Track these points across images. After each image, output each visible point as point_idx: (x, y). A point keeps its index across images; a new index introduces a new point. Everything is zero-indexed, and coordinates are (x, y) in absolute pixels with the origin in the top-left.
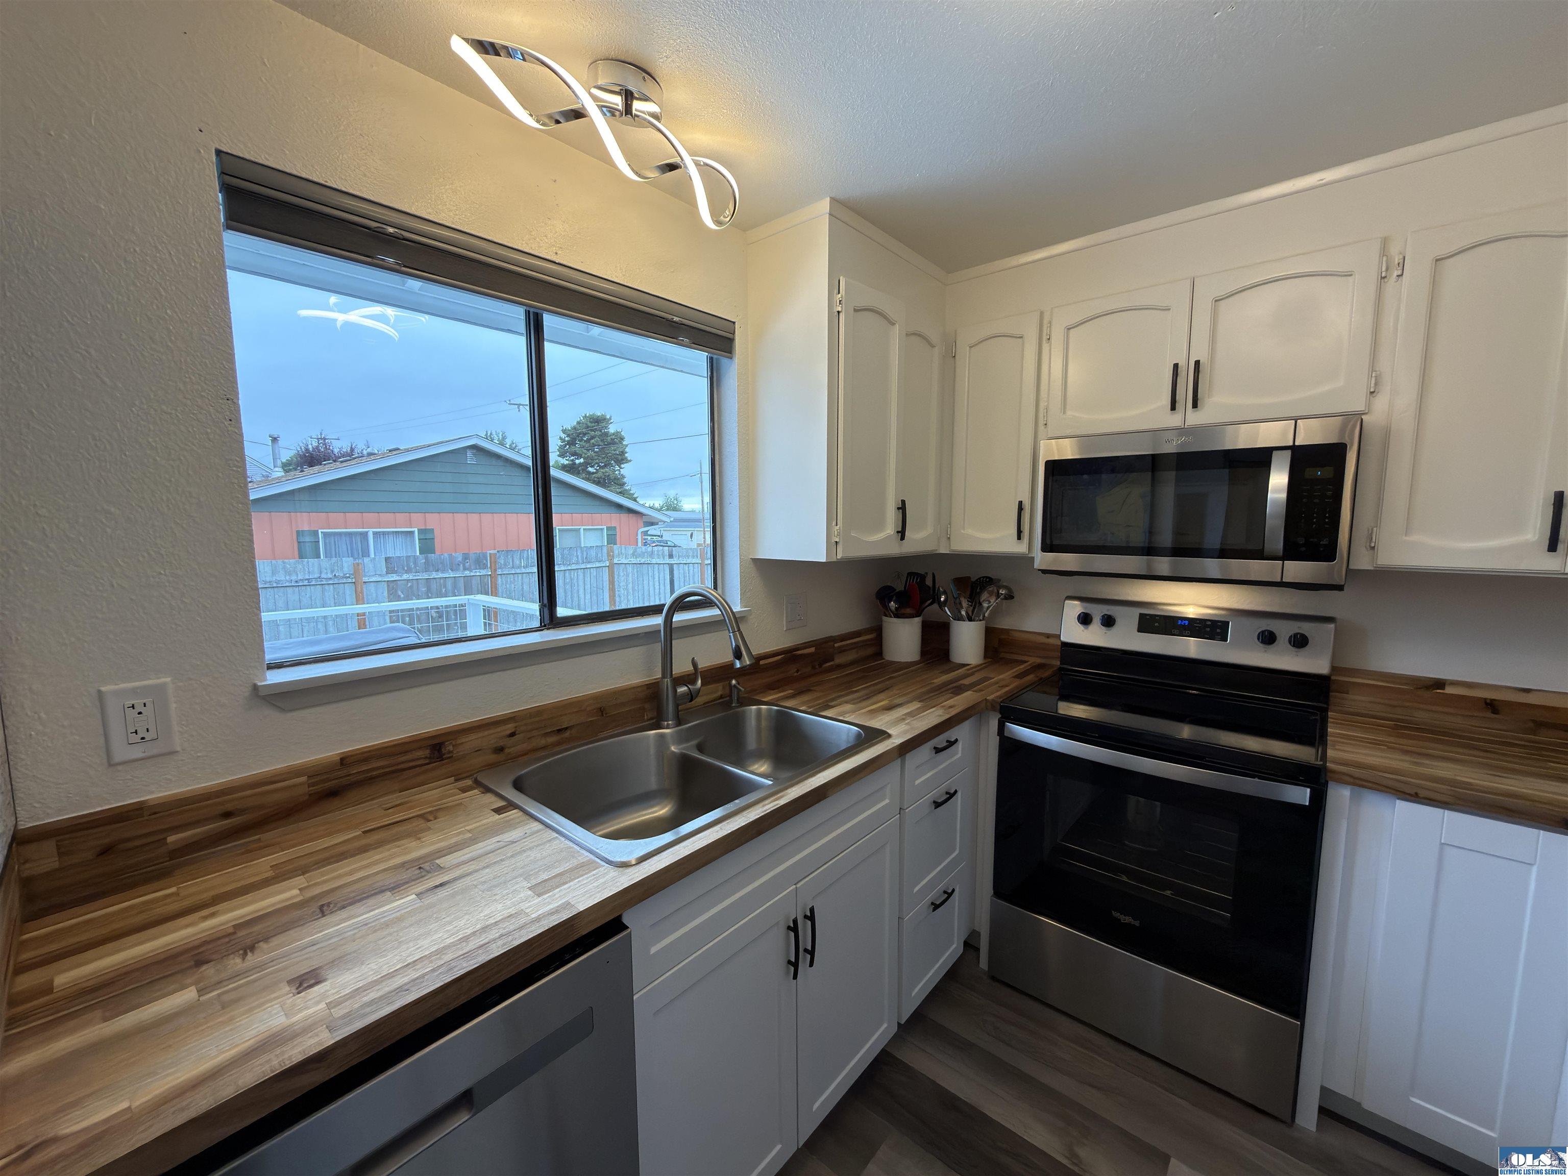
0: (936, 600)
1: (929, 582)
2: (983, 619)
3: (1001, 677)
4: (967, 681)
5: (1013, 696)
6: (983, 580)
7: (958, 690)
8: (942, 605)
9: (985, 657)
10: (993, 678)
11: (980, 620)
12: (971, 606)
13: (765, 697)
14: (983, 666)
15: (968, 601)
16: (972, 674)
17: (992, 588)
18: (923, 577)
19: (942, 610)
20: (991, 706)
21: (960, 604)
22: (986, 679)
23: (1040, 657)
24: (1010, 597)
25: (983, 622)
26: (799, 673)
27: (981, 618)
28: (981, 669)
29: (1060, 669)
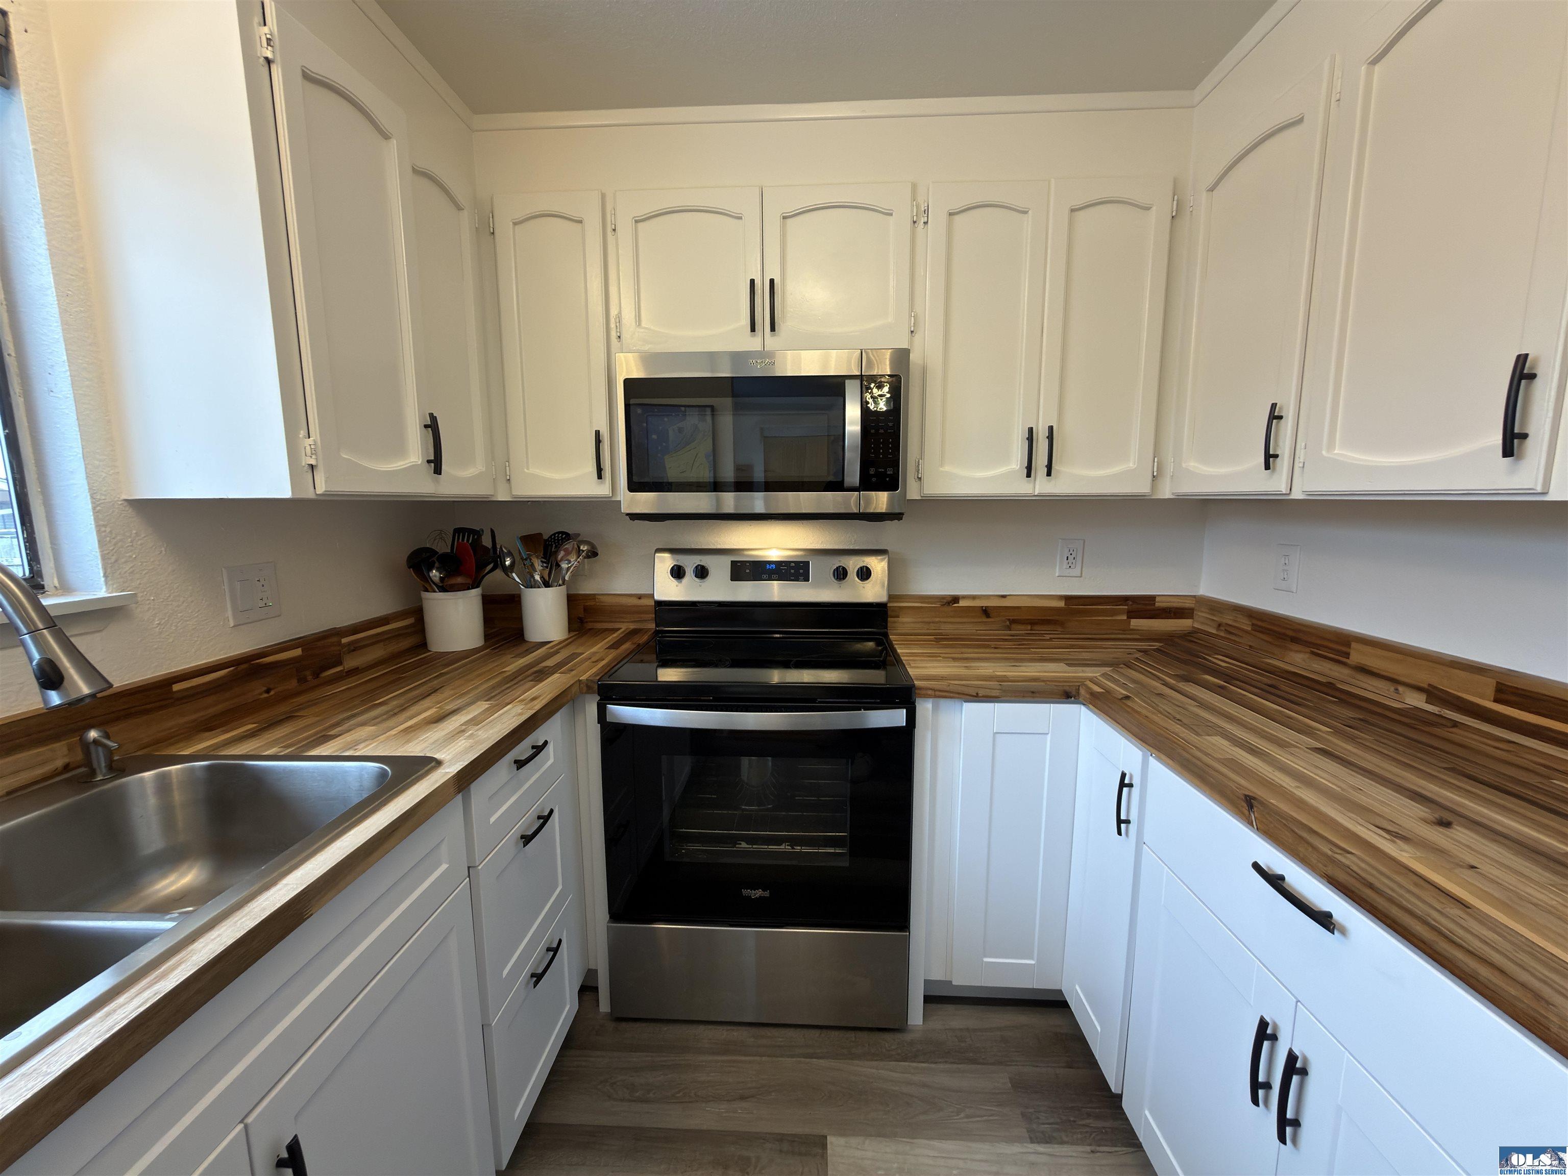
0: (498, 563)
1: (486, 541)
2: (563, 584)
3: (592, 650)
4: (550, 663)
5: (611, 671)
6: (558, 537)
7: (541, 675)
8: (507, 571)
9: (570, 630)
10: (583, 653)
11: (560, 585)
12: (547, 567)
13: (187, 747)
14: (569, 640)
15: (542, 561)
16: (557, 652)
17: (569, 546)
18: (478, 534)
19: (508, 576)
20: (587, 687)
21: (532, 565)
22: (574, 656)
23: (632, 622)
24: (593, 554)
25: (564, 587)
26: (272, 693)
27: (561, 582)
28: (567, 645)
29: (657, 632)
